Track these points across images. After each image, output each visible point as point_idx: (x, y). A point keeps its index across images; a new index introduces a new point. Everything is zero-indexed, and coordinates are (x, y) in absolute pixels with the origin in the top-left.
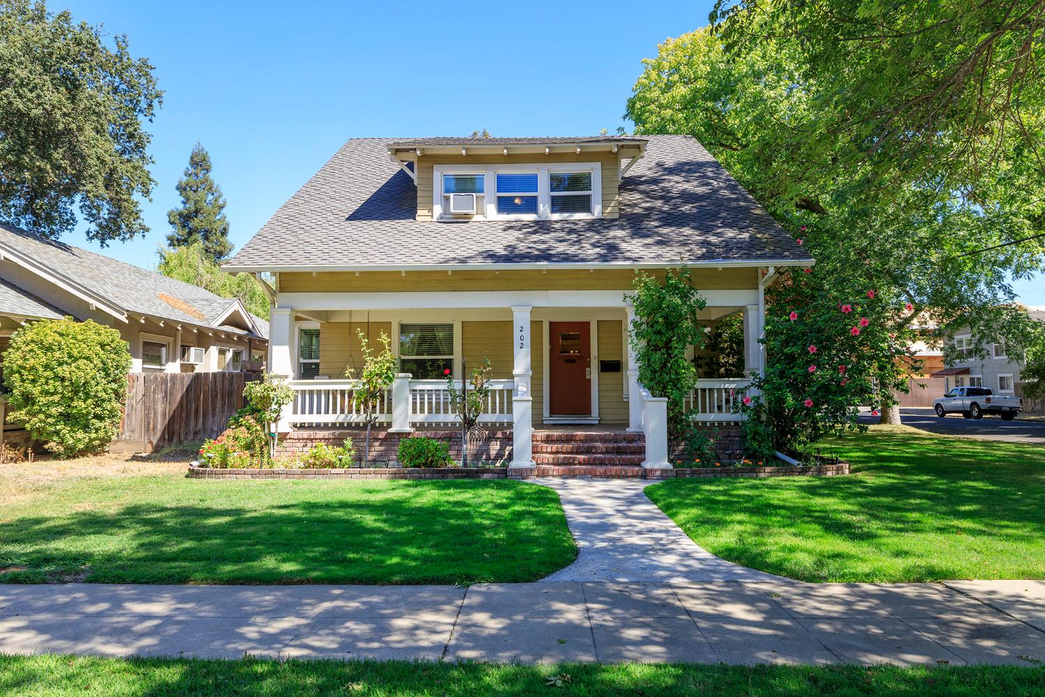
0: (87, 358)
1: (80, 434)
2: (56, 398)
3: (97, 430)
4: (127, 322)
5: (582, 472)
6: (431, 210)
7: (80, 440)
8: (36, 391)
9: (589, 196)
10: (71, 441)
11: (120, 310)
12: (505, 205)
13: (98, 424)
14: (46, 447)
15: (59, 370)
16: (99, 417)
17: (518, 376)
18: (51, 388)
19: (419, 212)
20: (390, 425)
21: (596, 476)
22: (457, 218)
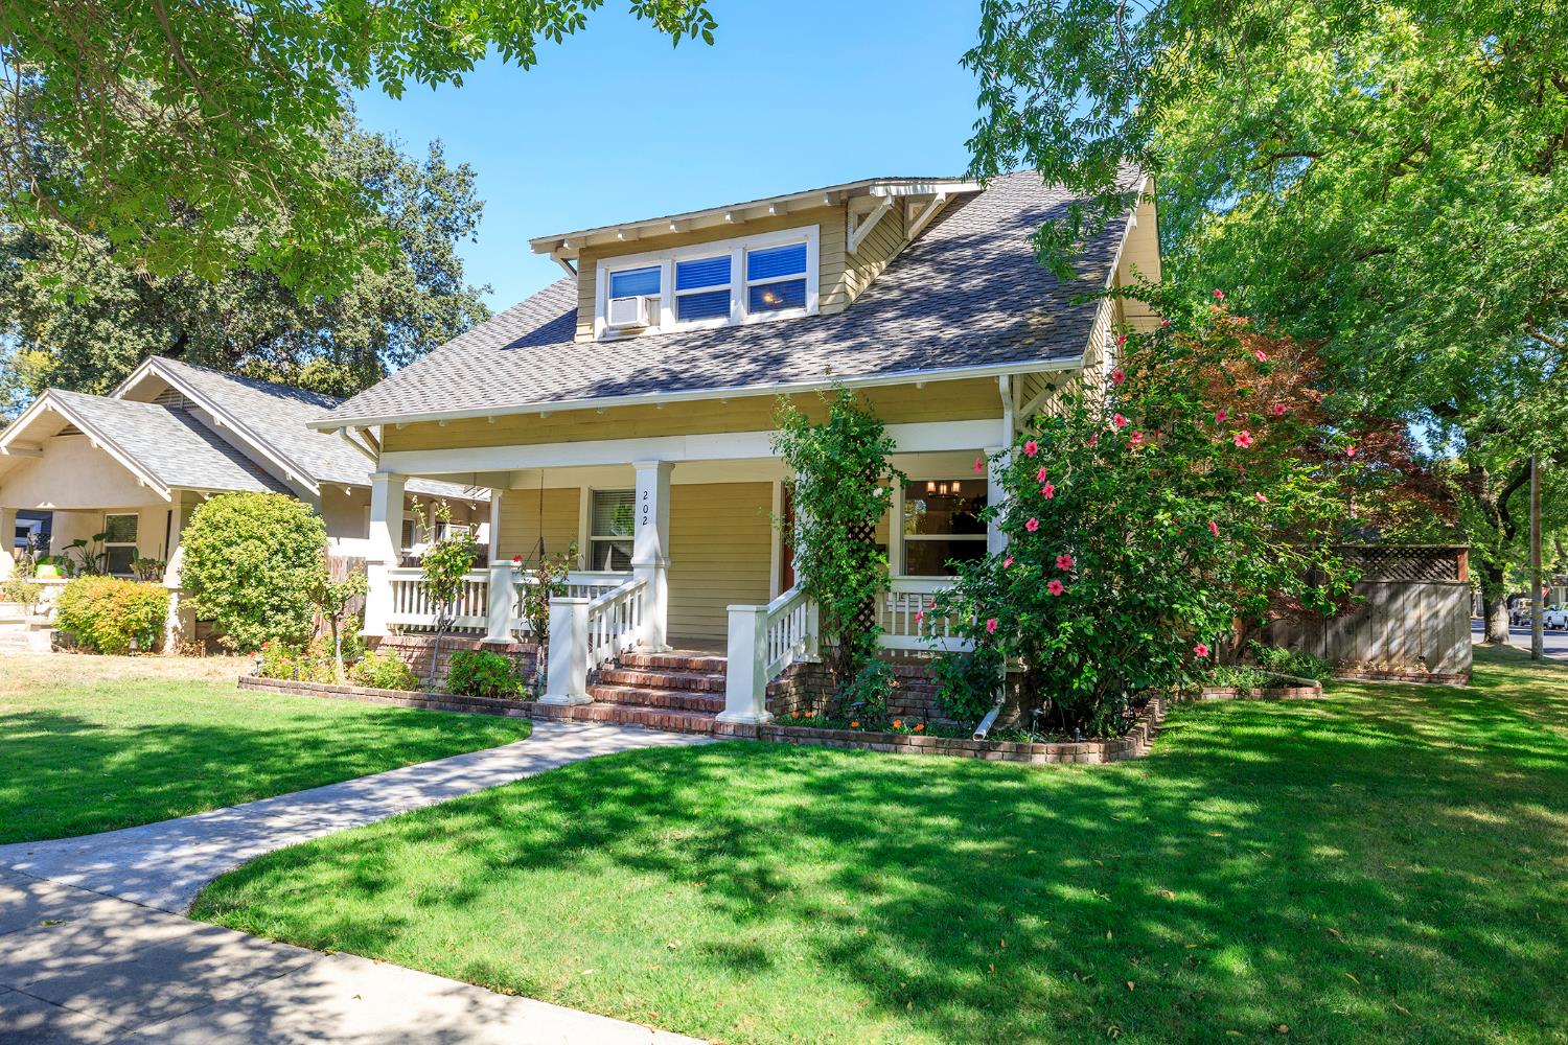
0: (259, 539)
1: (255, 628)
2: (225, 584)
3: (278, 624)
4: (318, 493)
5: (631, 717)
6: (592, 326)
7: (255, 635)
8: (203, 576)
9: (803, 281)
10: (244, 636)
11: (312, 480)
12: (688, 308)
13: (279, 617)
14: (219, 641)
15: (226, 551)
16: (277, 609)
17: (639, 566)
18: (217, 572)
19: (579, 330)
20: (483, 632)
21: (649, 726)
22: (623, 334)
